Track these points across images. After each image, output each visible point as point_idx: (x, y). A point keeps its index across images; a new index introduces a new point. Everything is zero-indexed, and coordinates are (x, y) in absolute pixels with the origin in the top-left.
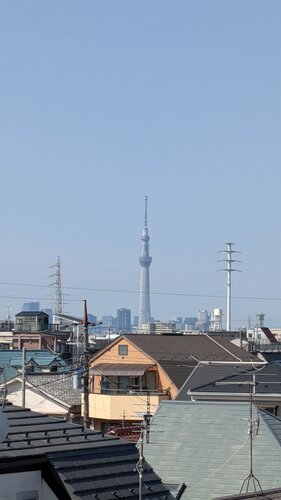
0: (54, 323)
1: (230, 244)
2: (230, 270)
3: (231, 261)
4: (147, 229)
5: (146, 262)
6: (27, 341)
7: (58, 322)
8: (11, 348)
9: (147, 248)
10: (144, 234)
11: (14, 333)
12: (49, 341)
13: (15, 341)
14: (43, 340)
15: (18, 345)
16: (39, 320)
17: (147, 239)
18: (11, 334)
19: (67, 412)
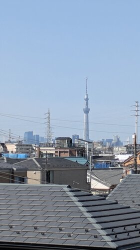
0: (75, 143)
1: (137, 102)
2: (137, 115)
3: (137, 111)
4: (87, 95)
5: (87, 111)
6: (62, 152)
7: (77, 143)
8: (54, 156)
9: (87, 104)
10: (86, 97)
11: (56, 148)
12: (73, 152)
13: (56, 152)
14: (70, 151)
15: (58, 154)
16: (68, 141)
17: (87, 99)
18: (54, 149)
19: (109, 188)
